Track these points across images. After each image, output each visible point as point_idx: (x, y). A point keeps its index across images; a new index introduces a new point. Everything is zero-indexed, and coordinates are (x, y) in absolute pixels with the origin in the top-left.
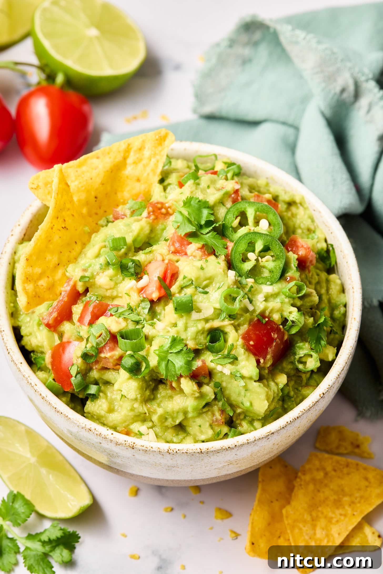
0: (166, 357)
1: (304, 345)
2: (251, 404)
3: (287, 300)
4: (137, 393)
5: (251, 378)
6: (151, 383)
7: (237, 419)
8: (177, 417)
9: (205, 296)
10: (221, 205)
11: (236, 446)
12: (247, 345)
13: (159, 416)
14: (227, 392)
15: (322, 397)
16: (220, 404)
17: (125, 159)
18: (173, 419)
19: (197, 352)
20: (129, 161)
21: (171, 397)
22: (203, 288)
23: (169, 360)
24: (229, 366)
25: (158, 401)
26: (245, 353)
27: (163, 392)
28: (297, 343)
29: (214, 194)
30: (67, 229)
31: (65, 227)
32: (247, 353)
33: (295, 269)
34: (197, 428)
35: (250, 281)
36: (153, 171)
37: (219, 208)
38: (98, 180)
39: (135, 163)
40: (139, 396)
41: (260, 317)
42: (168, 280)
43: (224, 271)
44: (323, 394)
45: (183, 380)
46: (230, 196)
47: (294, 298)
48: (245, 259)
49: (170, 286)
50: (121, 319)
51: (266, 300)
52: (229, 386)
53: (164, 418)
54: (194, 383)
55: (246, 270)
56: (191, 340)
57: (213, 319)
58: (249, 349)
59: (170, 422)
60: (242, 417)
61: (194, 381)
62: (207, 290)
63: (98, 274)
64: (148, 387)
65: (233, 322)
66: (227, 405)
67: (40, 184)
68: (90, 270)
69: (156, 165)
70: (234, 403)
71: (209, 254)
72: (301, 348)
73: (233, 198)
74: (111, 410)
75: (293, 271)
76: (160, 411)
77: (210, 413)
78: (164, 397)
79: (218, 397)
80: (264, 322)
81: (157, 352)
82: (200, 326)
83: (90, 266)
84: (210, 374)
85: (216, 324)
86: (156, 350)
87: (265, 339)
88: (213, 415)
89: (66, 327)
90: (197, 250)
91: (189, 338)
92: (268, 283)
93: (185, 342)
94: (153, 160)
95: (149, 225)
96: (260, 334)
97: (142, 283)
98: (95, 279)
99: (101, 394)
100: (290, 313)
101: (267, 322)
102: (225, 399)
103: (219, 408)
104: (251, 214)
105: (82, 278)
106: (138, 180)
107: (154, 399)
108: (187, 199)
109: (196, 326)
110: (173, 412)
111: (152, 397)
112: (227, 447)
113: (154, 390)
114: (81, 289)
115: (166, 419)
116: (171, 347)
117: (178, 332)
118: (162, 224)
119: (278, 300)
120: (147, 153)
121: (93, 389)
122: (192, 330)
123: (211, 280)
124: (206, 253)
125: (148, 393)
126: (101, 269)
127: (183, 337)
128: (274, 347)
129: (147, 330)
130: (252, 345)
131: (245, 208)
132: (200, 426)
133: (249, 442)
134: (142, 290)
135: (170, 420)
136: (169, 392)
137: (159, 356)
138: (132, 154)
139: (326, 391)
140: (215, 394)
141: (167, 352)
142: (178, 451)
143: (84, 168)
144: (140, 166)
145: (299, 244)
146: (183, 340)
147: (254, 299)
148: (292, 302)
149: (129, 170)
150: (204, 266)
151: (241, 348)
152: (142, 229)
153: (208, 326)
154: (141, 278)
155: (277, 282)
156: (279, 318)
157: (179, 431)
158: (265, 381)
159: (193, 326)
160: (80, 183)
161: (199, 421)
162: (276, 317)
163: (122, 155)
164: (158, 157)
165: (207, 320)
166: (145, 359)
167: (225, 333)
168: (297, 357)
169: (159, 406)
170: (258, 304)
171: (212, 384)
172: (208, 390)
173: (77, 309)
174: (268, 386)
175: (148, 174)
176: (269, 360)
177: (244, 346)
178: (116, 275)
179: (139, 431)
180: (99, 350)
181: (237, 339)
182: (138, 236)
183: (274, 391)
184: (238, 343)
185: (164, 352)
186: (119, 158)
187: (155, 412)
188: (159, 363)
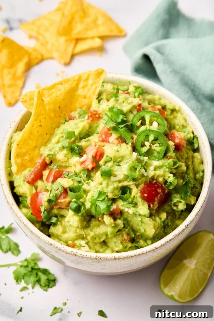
0: (95, 203)
1: (177, 195)
2: (145, 231)
3: (167, 170)
4: (79, 223)
5: (145, 216)
6: (87, 217)
7: (137, 238)
8: (102, 238)
9: (119, 167)
10: (131, 112)
11: (135, 255)
12: (143, 196)
13: (91, 237)
14: (131, 223)
15: (187, 227)
16: (127, 230)
17: (77, 85)
18: (100, 238)
19: (114, 200)
20: (80, 86)
21: (99, 226)
22: (118, 163)
23: (97, 205)
24: (132, 208)
25: (91, 228)
26: (141, 201)
27: (94, 223)
28: (173, 194)
29: (126, 106)
30: (42, 126)
31: (40, 125)
32: (143, 201)
33: (172, 151)
34: (114, 244)
35: (146, 159)
36: (94, 92)
37: (129, 115)
38: (61, 97)
39: (84, 87)
40: (80, 225)
41: (151, 180)
42: (98, 158)
43: (130, 153)
44: (187, 225)
45: (105, 217)
46: (136, 108)
47: (171, 169)
48: (143, 146)
49: (100, 160)
50: (70, 180)
51: (155, 169)
52: (132, 220)
53: (94, 238)
54: (111, 218)
55: (144, 152)
57: (123, 181)
58: (144, 198)
60: (140, 237)
61: (111, 217)
62: (120, 164)
63: (58, 153)
64: (85, 220)
65: (135, 183)
66: (131, 231)
67: (27, 99)
68: (53, 151)
69: (95, 89)
70: (135, 229)
71: (123, 142)
72: (175, 197)
73: (138, 109)
74: (64, 232)
75: (171, 153)
76: (92, 234)
77: (121, 235)
78: (94, 226)
79: (126, 225)
80: (153, 183)
81: (90, 200)
82: (116, 185)
83: (53, 148)
84: (121, 213)
85: (125, 183)
86: (89, 199)
87: (154, 193)
88: (123, 236)
89: (39, 183)
90: (115, 140)
91: (109, 192)
92: (157, 159)
93: (107, 194)
94: (94, 87)
95: (88, 124)
96: (151, 190)
97: (83, 159)
98: (56, 156)
99: (59, 223)
100: (169, 177)
101: (155, 182)
102: (130, 227)
103: (126, 232)
104: (147, 118)
105: (49, 155)
106: (85, 98)
109: (114, 185)
110: (100, 234)
111: (88, 225)
112: (130, 256)
113: (89, 221)
114: (48, 161)
116: (98, 197)
117: (103, 188)
118: (96, 123)
119: (162, 170)
120: (90, 82)
121: (54, 220)
122: (111, 187)
123: (123, 158)
124: (121, 142)
125: (85, 223)
126: (59, 150)
127: (106, 191)
128: (159, 197)
129: (85, 187)
130: (146, 197)
131: (144, 115)
132: (115, 243)
133: (143, 253)
134: (83, 163)
135: (98, 239)
136: (98, 222)
137: (91, 202)
138: (82, 82)
139: (189, 223)
140: (124, 224)
141: (96, 200)
142: (102, 258)
143: (53, 90)
144: (86, 90)
145: (175, 136)
146: (105, 193)
147: (148, 169)
148: (170, 171)
149: (80, 92)
150: (119, 149)
151: (139, 198)
152: (84, 127)
153: (120, 185)
154: (82, 156)
155: (161, 159)
156: (162, 180)
157: (103, 245)
158: (153, 217)
159: (111, 185)
160: (50, 99)
161: (114, 240)
162: (161, 180)
163: (76, 83)
164: (97, 85)
165: (120, 182)
166: (83, 204)
167: (130, 190)
168: (173, 203)
169: (91, 231)
170: (150, 172)
171: (122, 219)
172: (120, 222)
173: (46, 173)
174: (155, 220)
175: (90, 94)
176: (156, 205)
177: (141, 197)
178: (68, 154)
180: (57, 197)
181: (137, 192)
182: (82, 130)
183: (158, 223)
184: (138, 195)
185: (94, 200)
186: (74, 84)
187: (89, 235)
188: (91, 207)
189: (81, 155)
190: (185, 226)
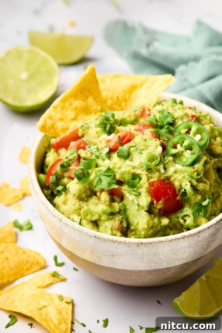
0: (99, 176)
1: (189, 210)
2: (138, 224)
3: (187, 177)
5: (143, 208)
6: (88, 191)
8: (94, 216)
9: (140, 155)
10: (181, 120)
11: (117, 241)
12: (149, 189)
13: (84, 210)
14: (128, 212)
15: (182, 238)
16: (121, 217)
18: (92, 216)
19: (120, 183)
21: (97, 204)
22: (141, 151)
23: (100, 179)
24: (134, 197)
25: (88, 203)
27: (94, 199)
28: (186, 207)
29: (180, 113)
32: (147, 194)
33: (202, 164)
34: (104, 227)
35: (170, 158)
40: (77, 194)
41: (166, 178)
42: (124, 141)
43: (157, 146)
44: (184, 236)
45: (103, 193)
46: (188, 117)
47: (192, 178)
48: (175, 147)
49: (124, 144)
51: (175, 172)
52: (130, 209)
53: (86, 213)
54: (109, 197)
55: (172, 153)
56: (119, 174)
57: (138, 168)
58: (149, 192)
59: (89, 217)
63: (91, 128)
64: (85, 192)
65: (148, 173)
66: (124, 219)
70: (130, 221)
71: (156, 137)
72: (187, 211)
74: (65, 203)
75: (200, 165)
76: (86, 208)
77: (113, 220)
78: (92, 203)
79: (121, 213)
82: (128, 169)
83: (90, 122)
84: (122, 198)
85: (138, 171)
87: (162, 191)
88: (115, 221)
89: (63, 151)
90: (150, 132)
91: (119, 172)
92: (181, 164)
93: (115, 173)
95: (135, 116)
96: (160, 186)
97: (110, 137)
98: (89, 130)
99: (63, 193)
100: (186, 185)
101: (168, 183)
102: (125, 216)
103: (119, 219)
105: (82, 126)
107: (87, 201)
109: (126, 168)
110: (93, 212)
111: (86, 199)
112: (111, 240)
113: (89, 197)
114: (80, 133)
115: (88, 214)
116: (105, 172)
117: (114, 167)
119: (182, 175)
121: (60, 188)
122: (123, 170)
123: (147, 147)
124: (154, 135)
125: (84, 195)
126: (95, 126)
127: (116, 170)
128: (166, 199)
129: (100, 162)
130: (152, 190)
131: (192, 125)
132: (106, 227)
133: (125, 241)
134: (108, 141)
135: (89, 215)
136: (97, 201)
137: (96, 174)
139: (187, 235)
140: (120, 210)
141: (102, 174)
142: (83, 231)
146: (114, 172)
147: (168, 169)
148: (190, 180)
150: (148, 140)
153: (133, 171)
155: (186, 166)
156: (178, 185)
158: (153, 216)
159: (124, 167)
161: (107, 223)
162: (177, 184)
165: (134, 168)
166: (89, 174)
167: (140, 179)
168: (182, 214)
169: (87, 205)
171: (121, 204)
172: (117, 206)
173: (72, 144)
176: (160, 204)
177: (147, 189)
179: (73, 219)
180: (70, 164)
181: (145, 183)
184: (144, 185)
185: (100, 173)
187: (83, 207)
188: (95, 178)
189: (109, 133)
190: (182, 236)
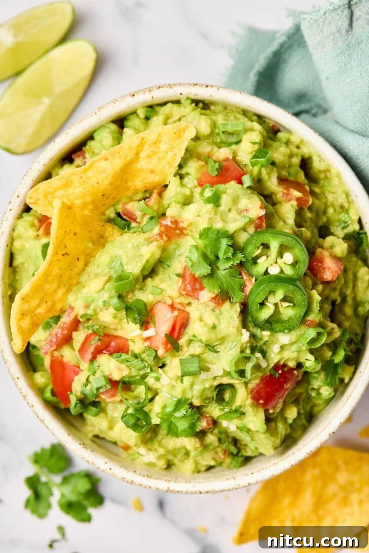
0: (170, 419)
3: (306, 347)
4: (138, 439)
5: (257, 431)
9: (215, 354)
10: (243, 231)
16: (224, 446)
17: (137, 154)
20: (143, 155)
22: (214, 347)
23: (171, 422)
24: (236, 421)
26: (253, 410)
29: (235, 220)
30: (68, 255)
31: (66, 254)
32: (255, 409)
33: (317, 311)
35: (266, 334)
36: (170, 164)
37: (239, 233)
38: (107, 183)
39: (149, 157)
41: (273, 372)
42: (176, 334)
43: (238, 330)
46: (254, 221)
49: (178, 338)
50: (123, 366)
51: (282, 348)
54: (197, 440)
55: (263, 319)
56: (197, 398)
57: (222, 377)
61: (197, 437)
62: (217, 349)
63: (101, 310)
66: (230, 443)
67: (40, 197)
68: (92, 307)
69: (173, 159)
71: (224, 302)
72: (315, 378)
73: (256, 224)
75: (314, 315)
77: (213, 451)
79: (223, 441)
80: (277, 375)
81: (160, 415)
82: (208, 384)
83: (93, 301)
84: (215, 423)
85: (226, 380)
86: (159, 413)
88: (216, 453)
90: (211, 301)
91: (195, 396)
92: (286, 331)
93: (190, 401)
94: (170, 154)
95: (160, 249)
96: (271, 391)
97: (150, 332)
98: (97, 315)
100: (307, 360)
101: (280, 374)
102: (231, 439)
103: (222, 449)
104: (274, 245)
105: (84, 315)
106: (152, 172)
107: (156, 437)
108: (203, 230)
109: (204, 384)
110: (175, 449)
116: (175, 410)
117: (184, 392)
118: (176, 243)
119: (295, 348)
120: (163, 147)
122: (197, 388)
123: (223, 340)
124: (220, 301)
126: (104, 305)
127: (189, 396)
130: (261, 403)
131: (269, 241)
134: (148, 339)
137: (161, 418)
138: (146, 147)
140: (219, 440)
141: (171, 414)
143: (90, 174)
144: (155, 159)
145: (326, 266)
146: (188, 399)
147: (268, 350)
148: (310, 348)
149: (142, 164)
150: (216, 322)
151: (249, 408)
153: (216, 383)
154: (146, 329)
156: (294, 365)
159: (200, 384)
160: (85, 188)
162: (292, 364)
163: (134, 152)
164: (175, 151)
165: (215, 378)
166: (147, 414)
169: (159, 444)
170: (273, 355)
171: (216, 432)
172: (212, 438)
173: (78, 337)
174: (275, 431)
175: (164, 167)
176: (279, 407)
177: (253, 404)
181: (246, 398)
182: (147, 262)
183: (281, 435)
184: (246, 403)
185: (167, 415)
186: (131, 156)
188: (161, 423)
190: (330, 434)
